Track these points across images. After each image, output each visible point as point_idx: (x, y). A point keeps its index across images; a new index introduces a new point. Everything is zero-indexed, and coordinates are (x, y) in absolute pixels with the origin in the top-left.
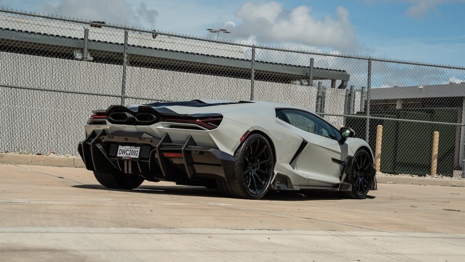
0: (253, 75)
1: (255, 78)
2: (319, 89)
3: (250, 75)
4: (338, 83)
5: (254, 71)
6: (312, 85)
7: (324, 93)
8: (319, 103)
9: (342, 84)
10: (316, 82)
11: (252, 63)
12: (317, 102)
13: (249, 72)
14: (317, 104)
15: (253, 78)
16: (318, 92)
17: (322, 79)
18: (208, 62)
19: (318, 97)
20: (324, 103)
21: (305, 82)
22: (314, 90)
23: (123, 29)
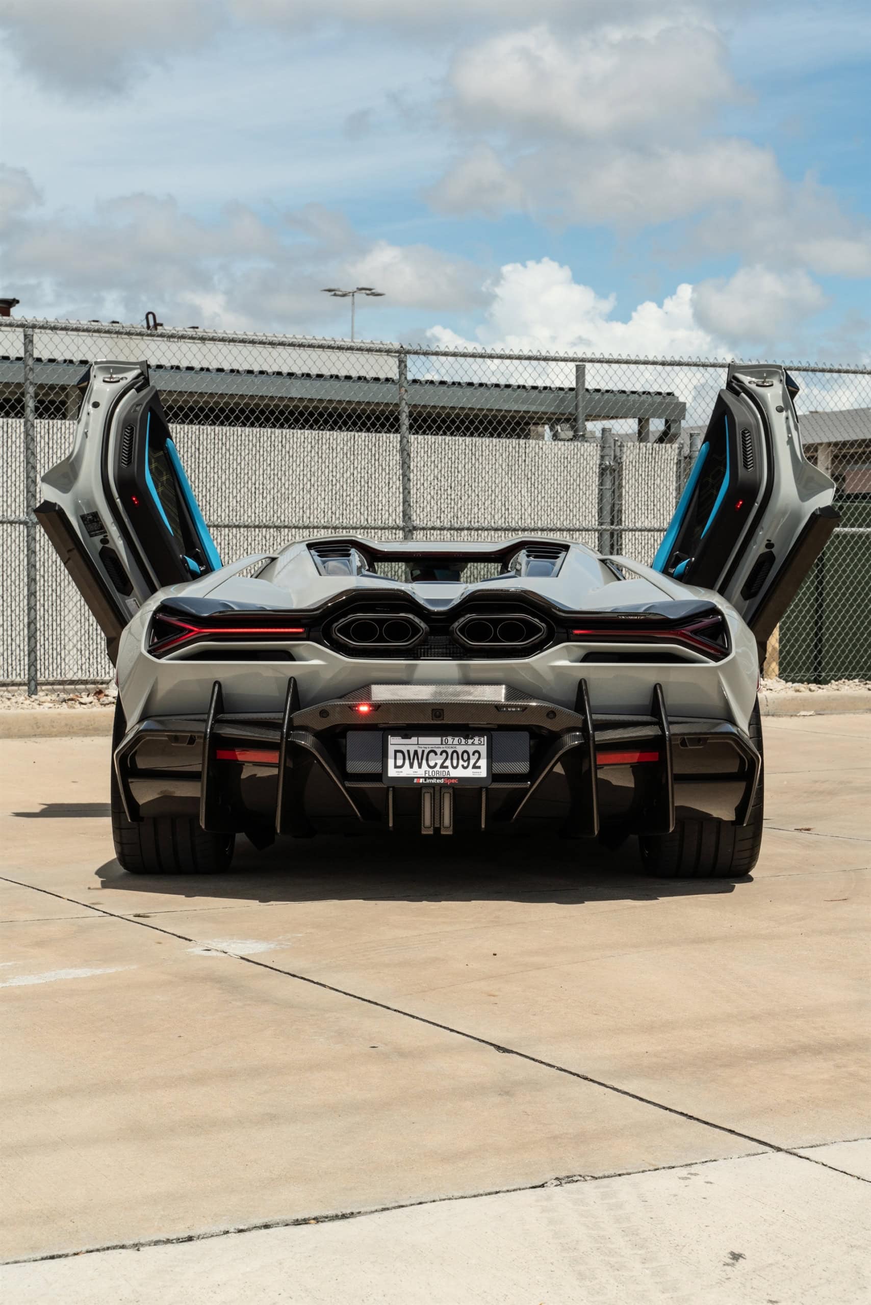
0: (405, 421)
1: (411, 427)
2: (603, 448)
3: (397, 419)
4: (657, 425)
5: (407, 410)
6: (584, 438)
7: (618, 460)
8: (608, 485)
9: (668, 428)
10: (594, 427)
11: (401, 387)
12: (601, 484)
13: (392, 413)
14: (600, 490)
15: (404, 428)
16: (602, 457)
17: (612, 418)
18: (295, 394)
19: (603, 471)
20: (620, 486)
21: (564, 431)
22: (590, 452)
23: (18, 326)
